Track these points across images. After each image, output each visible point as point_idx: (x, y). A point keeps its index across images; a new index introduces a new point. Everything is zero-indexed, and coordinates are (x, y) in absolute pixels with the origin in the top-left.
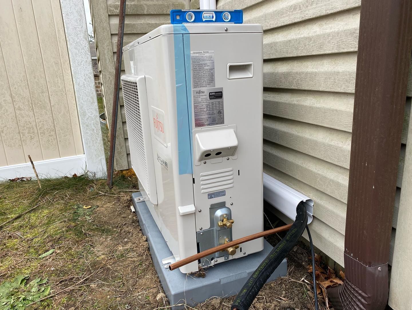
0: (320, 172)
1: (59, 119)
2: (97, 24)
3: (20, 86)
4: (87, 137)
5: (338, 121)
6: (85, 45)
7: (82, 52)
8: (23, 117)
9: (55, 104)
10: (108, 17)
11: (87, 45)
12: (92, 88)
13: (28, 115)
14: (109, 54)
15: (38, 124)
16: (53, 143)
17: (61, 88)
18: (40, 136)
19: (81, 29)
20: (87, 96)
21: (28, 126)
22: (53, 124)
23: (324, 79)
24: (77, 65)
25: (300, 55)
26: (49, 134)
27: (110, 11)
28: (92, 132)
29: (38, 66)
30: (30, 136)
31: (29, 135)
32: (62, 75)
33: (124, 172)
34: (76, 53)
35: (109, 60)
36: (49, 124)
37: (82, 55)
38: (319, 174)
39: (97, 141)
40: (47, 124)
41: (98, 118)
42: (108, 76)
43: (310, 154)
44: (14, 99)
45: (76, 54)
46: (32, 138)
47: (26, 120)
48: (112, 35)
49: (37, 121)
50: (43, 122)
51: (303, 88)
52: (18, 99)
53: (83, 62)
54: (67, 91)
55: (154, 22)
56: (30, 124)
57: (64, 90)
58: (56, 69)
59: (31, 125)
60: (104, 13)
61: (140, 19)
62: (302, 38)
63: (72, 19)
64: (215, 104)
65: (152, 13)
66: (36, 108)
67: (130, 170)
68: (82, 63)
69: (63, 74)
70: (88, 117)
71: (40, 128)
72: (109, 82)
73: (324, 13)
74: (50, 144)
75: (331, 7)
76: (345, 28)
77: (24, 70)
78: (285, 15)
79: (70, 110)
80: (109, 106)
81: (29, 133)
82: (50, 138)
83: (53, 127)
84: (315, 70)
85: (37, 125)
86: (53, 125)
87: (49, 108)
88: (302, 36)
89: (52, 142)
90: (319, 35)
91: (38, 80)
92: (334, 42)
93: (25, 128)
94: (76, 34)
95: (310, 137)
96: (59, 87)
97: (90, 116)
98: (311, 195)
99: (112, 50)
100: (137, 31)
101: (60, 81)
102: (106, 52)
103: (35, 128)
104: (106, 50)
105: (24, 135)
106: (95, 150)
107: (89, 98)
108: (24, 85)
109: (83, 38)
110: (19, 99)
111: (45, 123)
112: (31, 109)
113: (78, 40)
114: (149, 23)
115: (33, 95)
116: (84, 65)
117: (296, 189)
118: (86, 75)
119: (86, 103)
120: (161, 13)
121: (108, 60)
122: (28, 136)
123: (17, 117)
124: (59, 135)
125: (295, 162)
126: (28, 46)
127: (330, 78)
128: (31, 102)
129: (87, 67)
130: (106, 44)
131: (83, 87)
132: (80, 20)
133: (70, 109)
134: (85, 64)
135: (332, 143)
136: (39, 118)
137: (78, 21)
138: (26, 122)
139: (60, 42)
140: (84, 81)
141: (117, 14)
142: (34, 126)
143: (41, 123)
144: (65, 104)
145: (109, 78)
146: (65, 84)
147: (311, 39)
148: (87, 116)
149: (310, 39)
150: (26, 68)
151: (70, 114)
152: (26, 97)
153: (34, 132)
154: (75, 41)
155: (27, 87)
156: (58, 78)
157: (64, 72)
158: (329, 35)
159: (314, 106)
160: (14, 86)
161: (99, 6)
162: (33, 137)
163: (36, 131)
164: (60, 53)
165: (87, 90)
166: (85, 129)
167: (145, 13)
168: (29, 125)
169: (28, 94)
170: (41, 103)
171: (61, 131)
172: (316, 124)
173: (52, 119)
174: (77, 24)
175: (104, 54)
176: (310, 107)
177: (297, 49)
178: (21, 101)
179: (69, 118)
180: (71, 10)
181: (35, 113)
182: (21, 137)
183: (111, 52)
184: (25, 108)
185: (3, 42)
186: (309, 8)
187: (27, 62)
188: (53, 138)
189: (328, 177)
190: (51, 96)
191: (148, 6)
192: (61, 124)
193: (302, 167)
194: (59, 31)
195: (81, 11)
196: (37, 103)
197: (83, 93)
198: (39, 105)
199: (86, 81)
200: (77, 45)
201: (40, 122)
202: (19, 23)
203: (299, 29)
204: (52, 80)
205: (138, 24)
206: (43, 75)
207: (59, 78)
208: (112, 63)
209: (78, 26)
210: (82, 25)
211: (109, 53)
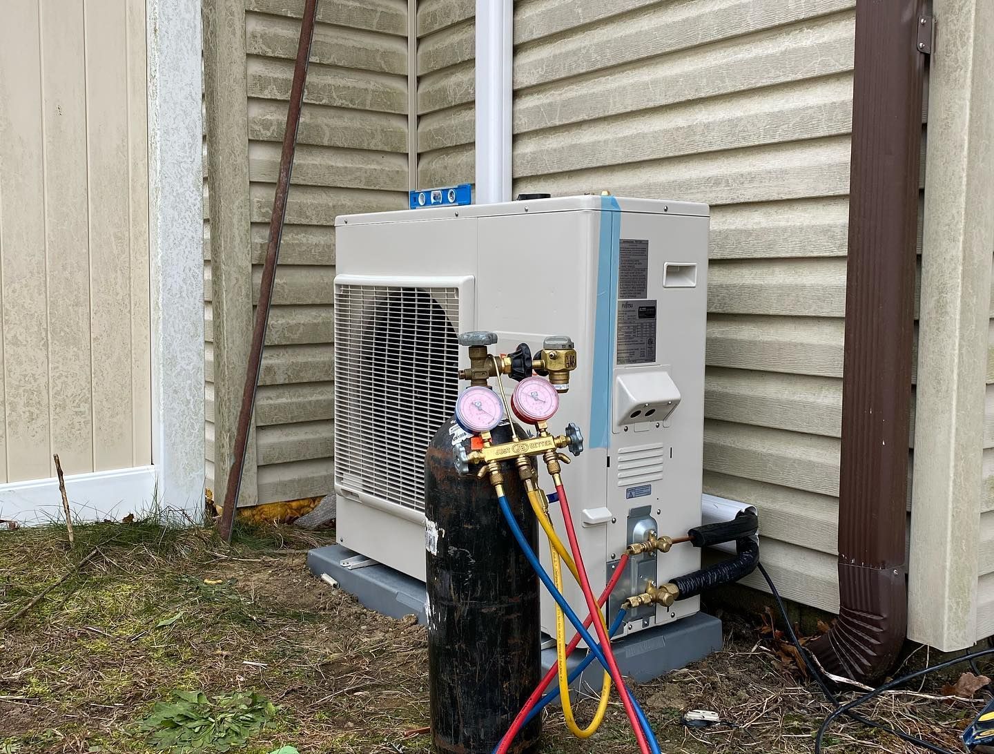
0: (773, 451)
1: (105, 372)
2: (223, 158)
3: (26, 286)
4: (173, 419)
5: (806, 361)
6: (193, 201)
7: (187, 216)
8: (20, 363)
9: (101, 336)
10: (247, 144)
11: (198, 203)
12: (197, 302)
13: (33, 358)
14: (241, 225)
15: (54, 381)
16: (82, 432)
17: (119, 297)
18: (51, 411)
19: (189, 165)
20: (183, 319)
21: (28, 387)
22: (88, 383)
23: (778, 296)
24: (172, 245)
25: (729, 257)
26: (77, 409)
27: (253, 131)
28: (183, 407)
29: (78, 241)
30: (29, 411)
31: (27, 409)
32: (127, 265)
33: (247, 513)
34: (173, 217)
35: (241, 239)
36: (81, 385)
37: (185, 225)
38: (772, 455)
39: (192, 431)
40: (74, 383)
41: (201, 374)
42: (234, 275)
43: (751, 422)
44: (7, 317)
45: (173, 219)
46: (32, 419)
47: (26, 370)
48: (251, 183)
49: (50, 374)
50: (67, 377)
51: (736, 311)
52: (15, 318)
53: (186, 239)
54: (133, 305)
55: (342, 165)
56: (35, 381)
57: (127, 302)
58: (115, 252)
59: (36, 385)
60: (239, 136)
61: (313, 155)
62: (731, 230)
63: (175, 142)
64: (645, 327)
65: (340, 145)
66: (55, 342)
67: (260, 508)
68: (183, 242)
69: (130, 265)
70: (179, 370)
71: (58, 393)
72: (236, 289)
73: (775, 197)
74: (73, 434)
75: (786, 190)
76: (813, 222)
77: (43, 248)
78: (695, 191)
79: (133, 352)
80: (230, 345)
81: (27, 404)
82: (77, 419)
83: (87, 392)
84: (757, 282)
85: (50, 385)
86: (89, 386)
87: (85, 343)
88: (733, 227)
89: (79, 430)
90: (765, 228)
91: (70, 274)
92: (795, 241)
93: (21, 391)
94: (179, 176)
95: (751, 393)
96: (117, 294)
97: (185, 366)
98: (753, 498)
99: (249, 218)
100: (304, 180)
101: (120, 281)
102: (235, 221)
103: (44, 393)
104: (236, 216)
105: (13, 410)
106: (184, 454)
107: (189, 325)
108: (36, 285)
109: (192, 186)
110: (18, 318)
111: (70, 380)
112: (43, 342)
113: (182, 190)
114: (332, 166)
115: (53, 309)
116: (186, 247)
117: (719, 494)
118: (187, 271)
119: (179, 336)
120: (358, 147)
121: (238, 240)
122: (24, 412)
123: (5, 361)
124: (99, 412)
125: (718, 442)
126: (62, 193)
127: (788, 295)
128: (45, 327)
129: (193, 251)
130: (237, 203)
131: (177, 297)
132: (190, 145)
133: (135, 349)
134: (188, 245)
135: (796, 398)
136: (58, 367)
137: (187, 148)
138: (25, 376)
139: (134, 191)
140: (181, 283)
141: (265, 139)
142: (43, 388)
143: (61, 381)
144: (124, 335)
145: (237, 279)
146: (130, 287)
147: (751, 234)
148: (178, 368)
149: (748, 233)
150: (47, 243)
151: (133, 360)
152: (36, 314)
153: (39, 403)
154: (175, 190)
155: (43, 289)
156: (116, 272)
157: (132, 260)
158: (785, 230)
159: (758, 339)
160: (13, 285)
161: (231, 119)
162: (35, 416)
163: (45, 402)
164: (131, 215)
165: (185, 306)
166: (170, 399)
167: (326, 143)
168: (31, 383)
169: (43, 307)
170: (68, 330)
171: (104, 403)
172: (762, 368)
173: (88, 369)
174: (182, 154)
175: (232, 225)
176: (750, 342)
177: (722, 247)
178: (21, 323)
179: (130, 370)
180: (174, 123)
181: (50, 354)
182: (7, 415)
183: (247, 222)
184: (29, 339)
185: (6, 180)
186: (746, 185)
187: (53, 231)
188: (83, 420)
189: (790, 456)
190: (95, 313)
191: (333, 129)
192: (108, 386)
193: (734, 449)
194: (135, 165)
195: (196, 127)
196: (58, 330)
197: (176, 311)
198: (62, 334)
199: (186, 284)
200: (178, 200)
201: (59, 378)
202: (51, 139)
203: (723, 216)
204: (102, 276)
205: (308, 165)
206: (84, 264)
207: (119, 272)
208: (247, 247)
209: (185, 159)
210: (193, 157)
211: (243, 223)
